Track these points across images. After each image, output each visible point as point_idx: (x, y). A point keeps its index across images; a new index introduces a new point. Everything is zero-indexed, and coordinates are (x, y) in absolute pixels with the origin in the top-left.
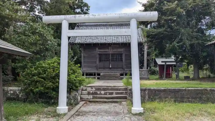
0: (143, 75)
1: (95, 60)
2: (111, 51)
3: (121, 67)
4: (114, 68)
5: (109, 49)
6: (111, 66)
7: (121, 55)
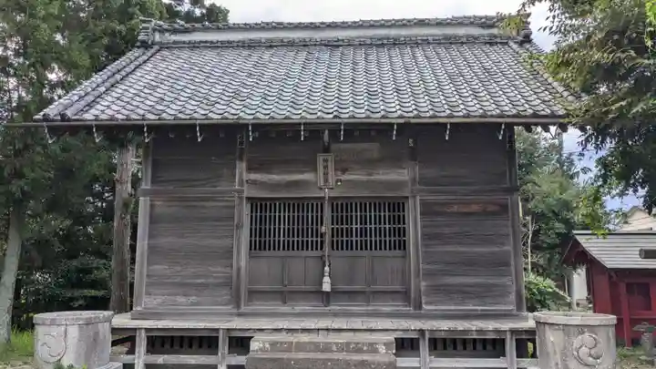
0: (579, 359)
1: (227, 242)
2: (331, 181)
3: (397, 287)
4: (351, 295)
5: (315, 170)
6: (327, 279)
7: (397, 206)
